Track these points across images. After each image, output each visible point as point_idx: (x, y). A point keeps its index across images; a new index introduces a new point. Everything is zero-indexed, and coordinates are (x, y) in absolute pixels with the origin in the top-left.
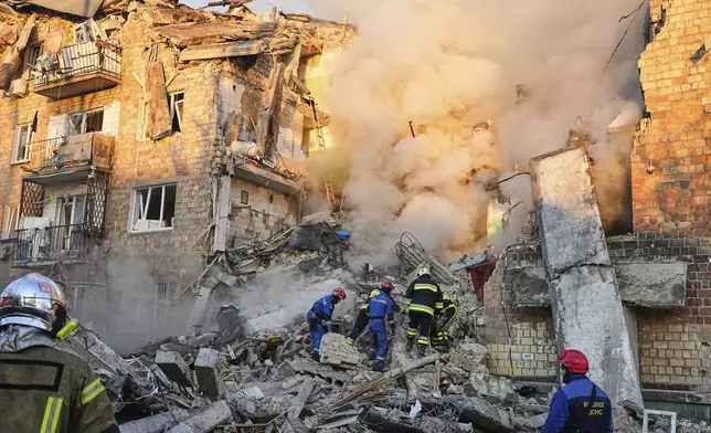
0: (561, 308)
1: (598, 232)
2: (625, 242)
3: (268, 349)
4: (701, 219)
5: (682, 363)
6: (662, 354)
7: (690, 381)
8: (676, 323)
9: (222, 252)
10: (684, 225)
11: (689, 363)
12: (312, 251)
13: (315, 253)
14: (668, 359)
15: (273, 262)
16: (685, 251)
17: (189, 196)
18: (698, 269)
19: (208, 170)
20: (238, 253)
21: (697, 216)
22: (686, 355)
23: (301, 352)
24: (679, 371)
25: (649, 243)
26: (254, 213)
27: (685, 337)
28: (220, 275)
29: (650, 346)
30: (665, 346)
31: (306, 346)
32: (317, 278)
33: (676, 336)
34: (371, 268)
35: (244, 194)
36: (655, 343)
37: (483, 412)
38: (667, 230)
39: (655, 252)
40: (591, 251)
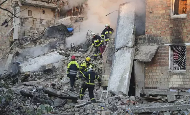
0: (114, 62)
1: (131, 35)
2: (143, 38)
3: (25, 78)
4: (163, 30)
5: (156, 80)
6: (150, 77)
7: (157, 86)
8: (155, 66)
9: (16, 40)
10: (159, 32)
11: (157, 80)
12: (54, 38)
13: (56, 39)
14: (152, 79)
15: (38, 43)
16: (159, 41)
17: (4, 15)
18: (162, 48)
19: (11, 4)
20: (24, 40)
21: (162, 29)
22: (157, 77)
23: (35, 79)
24: (155, 82)
25: (149, 38)
26: (35, 20)
27: (157, 71)
28: (17, 49)
29: (148, 74)
30: (151, 74)
31: (37, 77)
32: (53, 50)
33: (155, 71)
34: (73, 45)
35: (30, 12)
36: (149, 73)
37: (51, 91)
38: (154, 34)
39: (151, 42)
40: (128, 42)
